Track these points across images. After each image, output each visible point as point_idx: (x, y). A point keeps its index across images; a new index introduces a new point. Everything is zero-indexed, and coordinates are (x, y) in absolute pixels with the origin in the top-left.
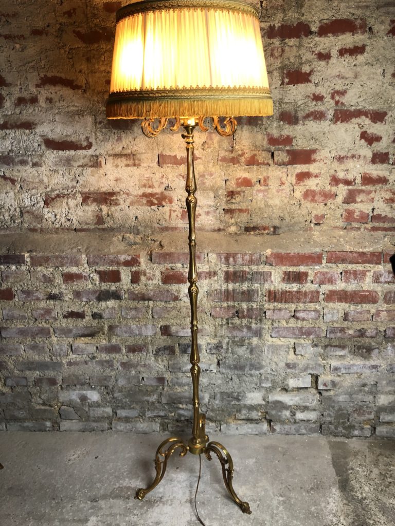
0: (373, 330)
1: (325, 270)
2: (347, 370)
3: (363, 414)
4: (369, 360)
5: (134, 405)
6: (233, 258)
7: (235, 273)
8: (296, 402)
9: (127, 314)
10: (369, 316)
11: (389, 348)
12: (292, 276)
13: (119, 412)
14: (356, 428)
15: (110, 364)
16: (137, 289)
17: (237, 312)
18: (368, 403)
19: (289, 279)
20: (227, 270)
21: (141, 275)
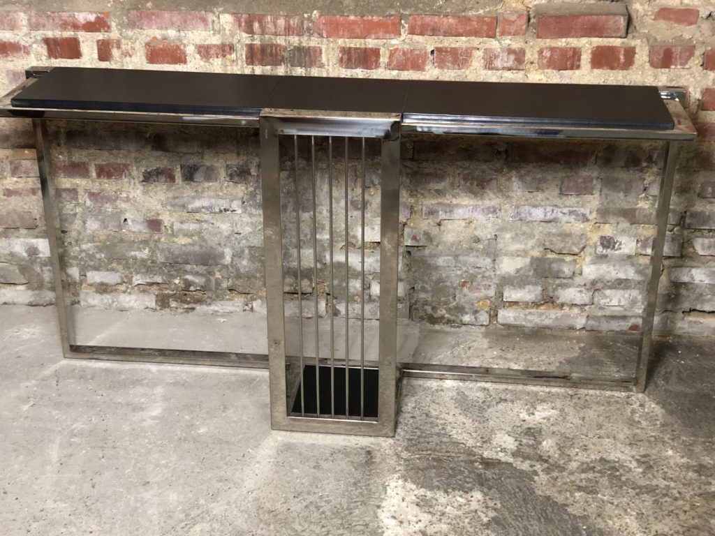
1: (406, 46)
2: (448, 214)
3: (477, 289)
4: (482, 199)
5: (114, 265)
6: (259, 22)
7: (263, 48)
8: (371, 266)
11: (514, 180)
12: (354, 56)
13: (89, 274)
14: (467, 310)
15: (72, 195)
18: (484, 269)
19: (349, 60)
20: (250, 42)
21: (113, 47)
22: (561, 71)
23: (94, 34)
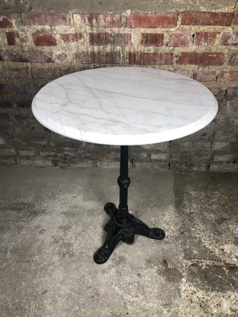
0: (216, 90)
1: (179, 32)
3: (201, 156)
5: (31, 148)
7: (99, 35)
8: (152, 147)
9: (11, 74)
10: (214, 77)
11: (228, 105)
12: (149, 38)
13: (20, 152)
14: (195, 165)
15: (6, 116)
16: (14, 50)
18: (206, 148)
19: (147, 41)
20: (91, 32)
21: (15, 36)
23: (4, 29)
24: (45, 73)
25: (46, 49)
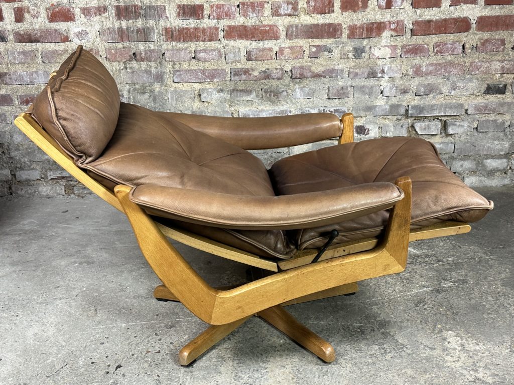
0: (278, 71)
1: (221, 3)
4: (278, 105)
5: (34, 166)
7: (126, 8)
9: (15, 59)
10: (273, 54)
11: (297, 90)
12: (186, 10)
13: (18, 174)
15: (2, 118)
16: (22, 29)
17: (134, 54)
18: (282, 153)
19: (184, 13)
20: (117, 4)
21: (25, 12)
22: (323, 15)
23: (12, 4)
24: (59, 56)
25: (62, 26)
